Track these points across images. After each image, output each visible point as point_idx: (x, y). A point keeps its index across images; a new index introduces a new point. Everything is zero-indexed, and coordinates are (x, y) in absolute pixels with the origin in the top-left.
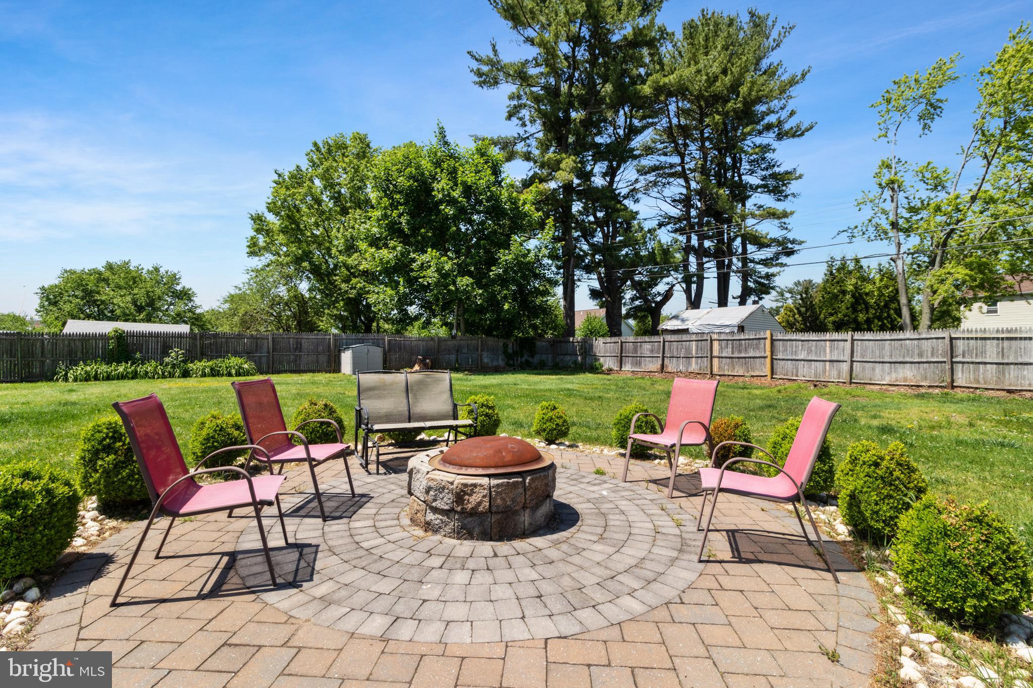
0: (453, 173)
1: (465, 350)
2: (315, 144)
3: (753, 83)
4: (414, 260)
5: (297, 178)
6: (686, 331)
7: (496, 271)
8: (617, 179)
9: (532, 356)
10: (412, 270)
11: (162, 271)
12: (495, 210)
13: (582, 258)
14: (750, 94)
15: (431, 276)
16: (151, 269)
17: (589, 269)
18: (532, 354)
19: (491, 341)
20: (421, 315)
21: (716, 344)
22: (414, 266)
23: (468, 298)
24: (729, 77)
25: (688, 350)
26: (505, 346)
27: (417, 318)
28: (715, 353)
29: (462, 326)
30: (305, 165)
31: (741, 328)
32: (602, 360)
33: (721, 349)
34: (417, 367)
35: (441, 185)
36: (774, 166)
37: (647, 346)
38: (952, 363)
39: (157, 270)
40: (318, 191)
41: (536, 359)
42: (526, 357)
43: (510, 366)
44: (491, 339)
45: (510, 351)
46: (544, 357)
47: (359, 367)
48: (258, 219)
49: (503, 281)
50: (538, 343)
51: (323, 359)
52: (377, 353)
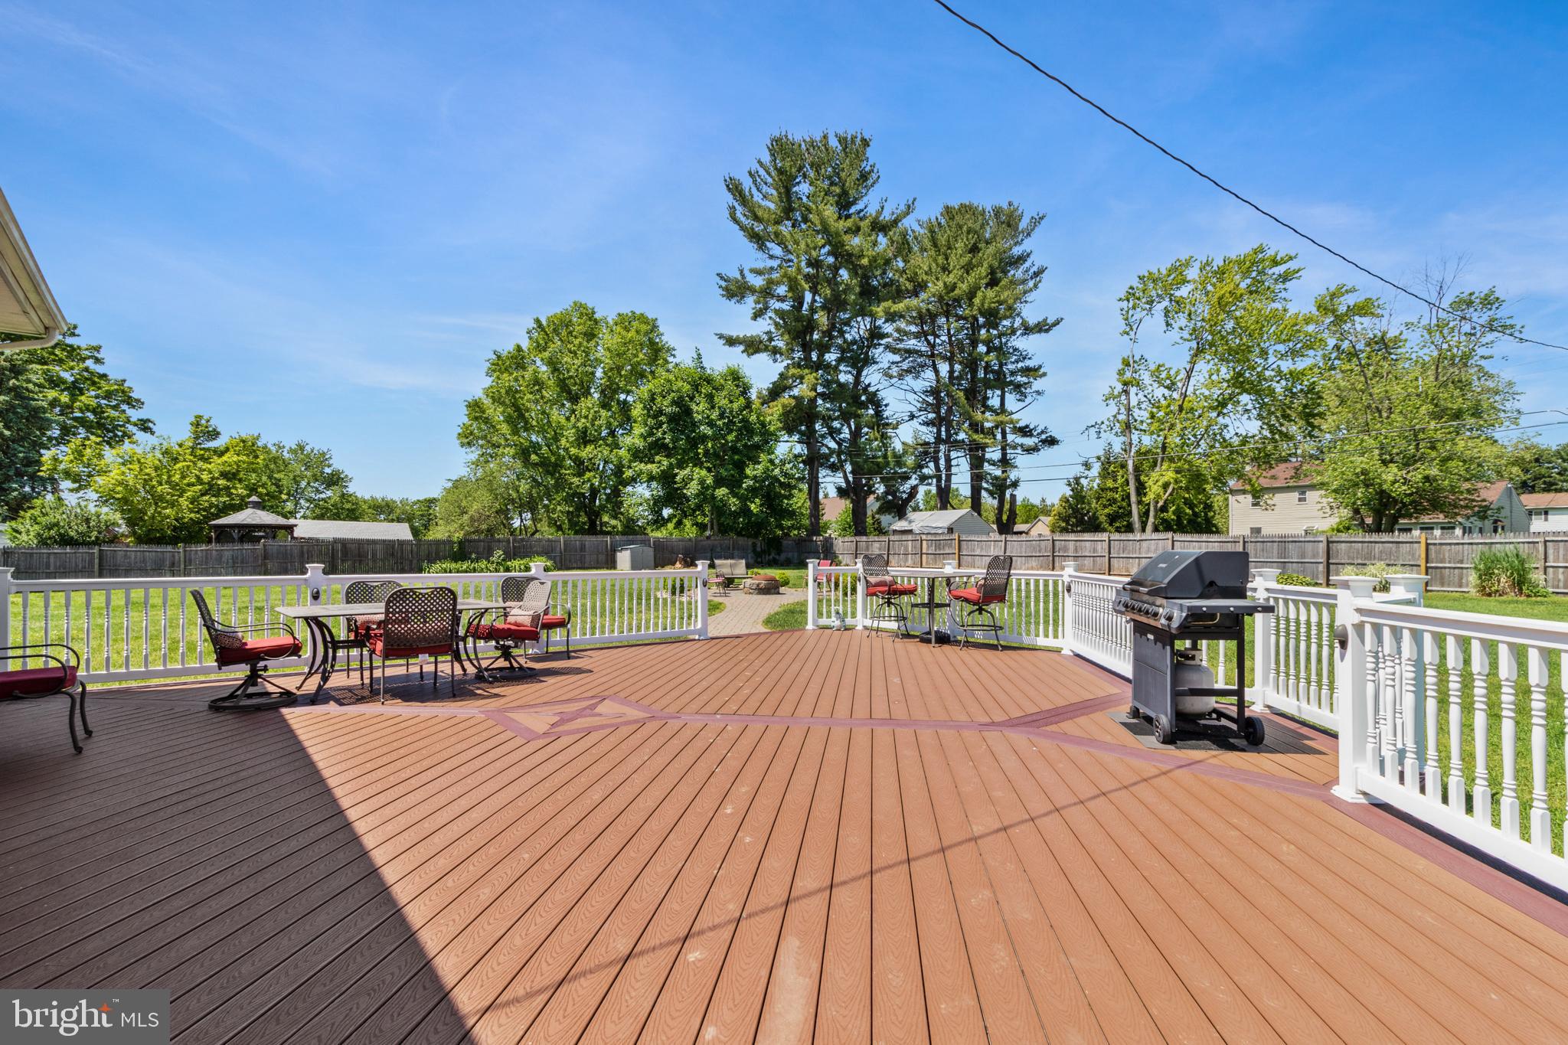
0: (710, 397)
1: (718, 550)
2: (538, 321)
3: (985, 297)
4: (676, 475)
5: (517, 360)
6: (910, 532)
7: (748, 483)
8: (864, 373)
9: (779, 554)
10: (675, 483)
11: (308, 448)
12: (747, 429)
13: (827, 457)
14: (983, 305)
15: (692, 489)
16: (294, 447)
17: (834, 468)
18: (779, 552)
19: (742, 541)
20: (675, 516)
21: (924, 543)
22: (678, 478)
23: (725, 505)
24: (966, 284)
25: (906, 548)
26: (754, 545)
27: (670, 519)
28: (924, 551)
29: (715, 527)
30: (525, 344)
31: (951, 530)
32: (840, 557)
33: (928, 549)
34: (678, 565)
35: (699, 408)
36: (1024, 358)
37: (877, 545)
38: (1054, 556)
39: (301, 448)
40: (545, 376)
41: (783, 557)
42: (773, 555)
43: (758, 563)
44: (741, 538)
45: (759, 549)
46: (790, 555)
47: (636, 565)
48: (475, 407)
49: (753, 491)
50: (785, 542)
51: (602, 558)
52: (650, 552)
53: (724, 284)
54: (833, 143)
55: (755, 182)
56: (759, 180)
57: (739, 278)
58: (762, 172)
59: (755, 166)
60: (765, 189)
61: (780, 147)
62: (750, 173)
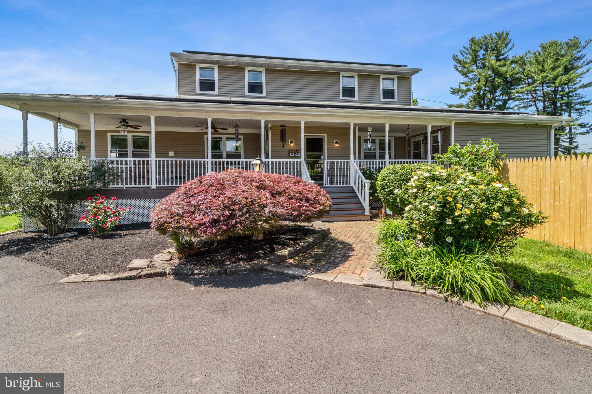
24: (552, 75)
53: (452, 90)
54: (494, 36)
55: (462, 54)
56: (463, 53)
57: (458, 88)
58: (465, 50)
59: (462, 49)
60: (466, 56)
61: (473, 41)
62: (460, 52)
